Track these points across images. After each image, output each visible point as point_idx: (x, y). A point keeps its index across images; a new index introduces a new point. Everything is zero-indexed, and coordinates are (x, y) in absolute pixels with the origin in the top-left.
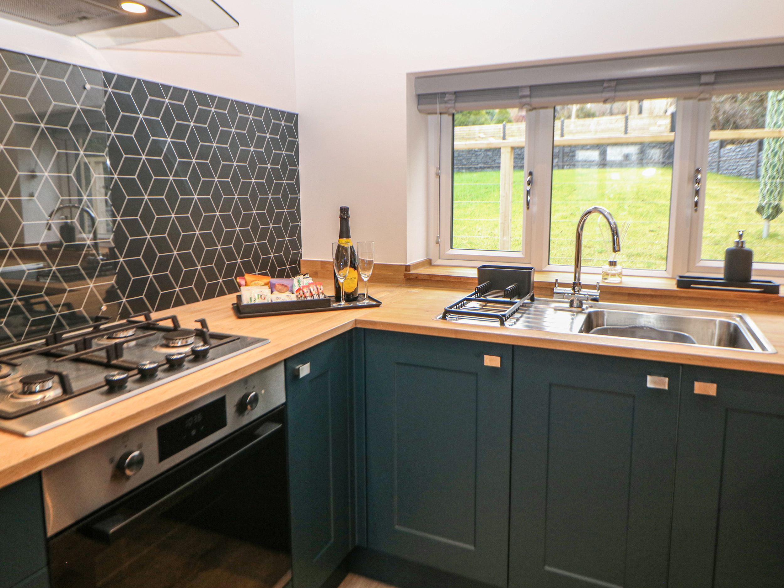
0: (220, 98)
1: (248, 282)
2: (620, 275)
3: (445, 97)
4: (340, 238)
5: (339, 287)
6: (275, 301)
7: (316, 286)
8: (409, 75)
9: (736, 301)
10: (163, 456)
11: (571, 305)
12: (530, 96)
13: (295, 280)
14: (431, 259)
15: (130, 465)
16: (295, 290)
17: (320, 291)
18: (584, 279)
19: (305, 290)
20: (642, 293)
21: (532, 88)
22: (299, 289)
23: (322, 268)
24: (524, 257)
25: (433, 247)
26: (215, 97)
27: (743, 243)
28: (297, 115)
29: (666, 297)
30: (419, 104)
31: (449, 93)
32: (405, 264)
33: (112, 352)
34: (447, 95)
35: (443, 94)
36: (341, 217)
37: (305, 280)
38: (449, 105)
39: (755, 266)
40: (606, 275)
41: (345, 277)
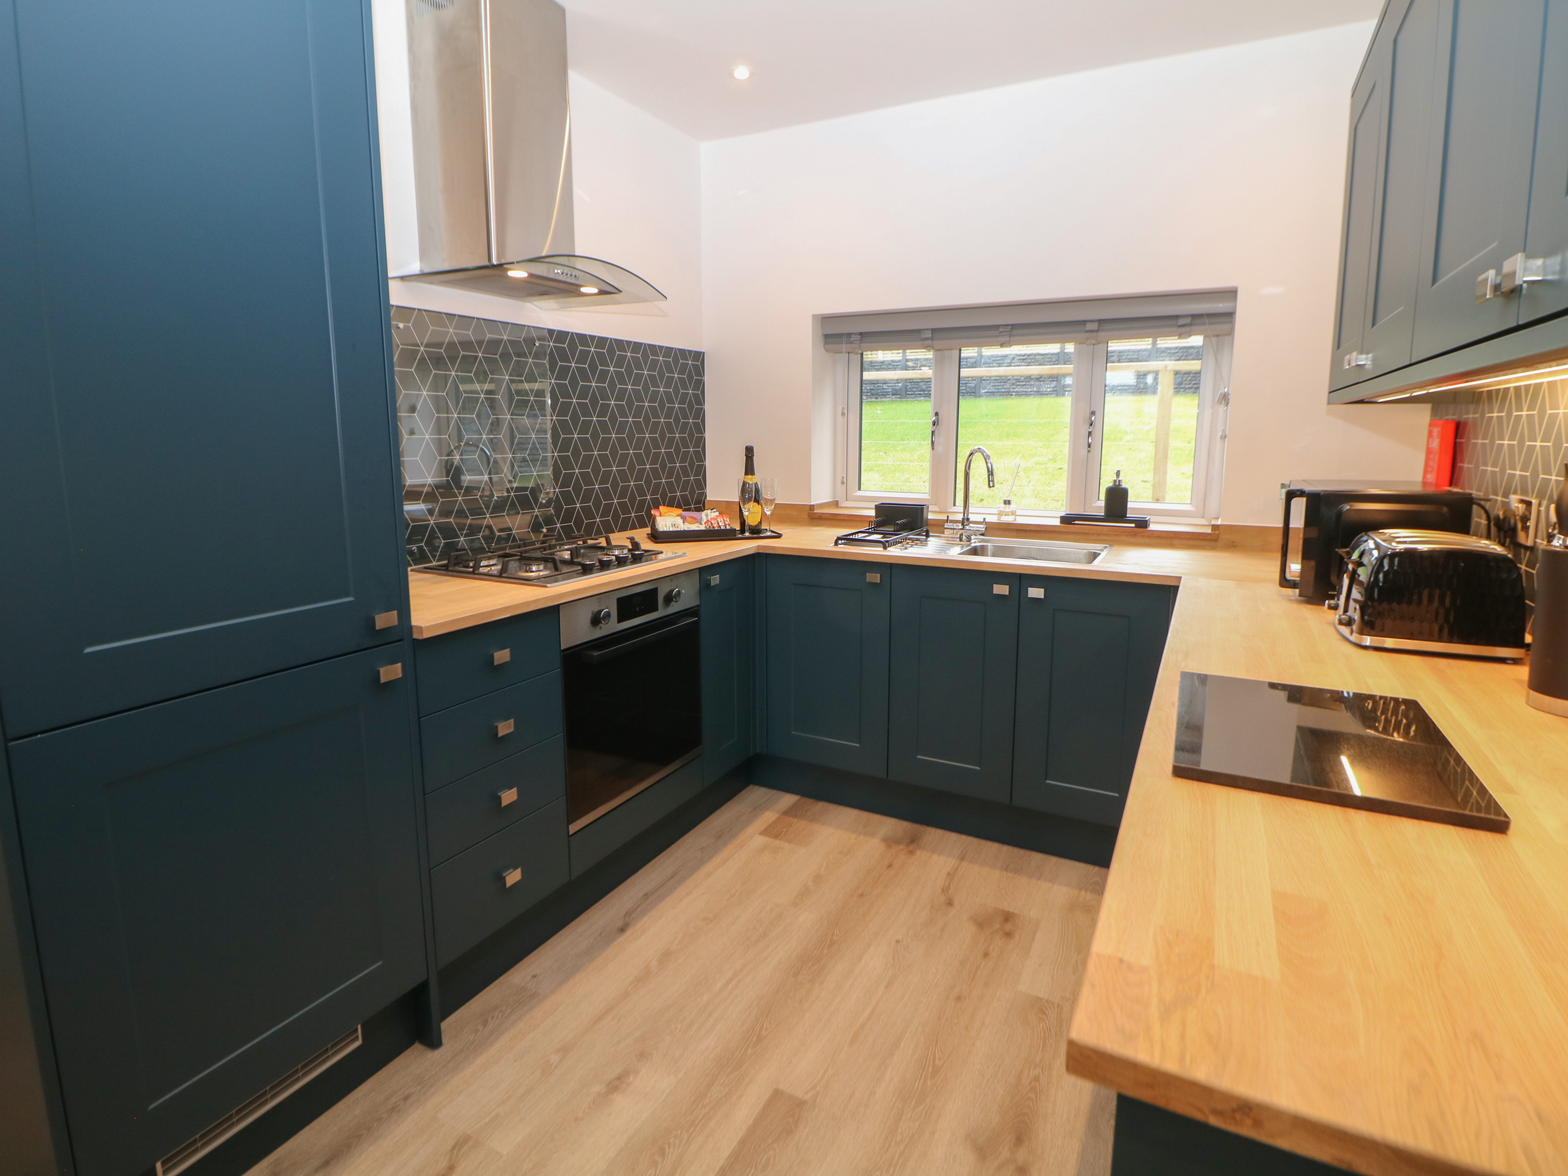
0: (635, 343)
1: (662, 514)
2: (1013, 513)
3: (851, 337)
4: (745, 475)
5: (745, 521)
6: (686, 529)
7: (723, 518)
8: (815, 316)
9: (1109, 535)
10: (620, 621)
11: (961, 540)
12: (932, 339)
13: (704, 514)
14: (838, 501)
15: (604, 618)
16: (703, 522)
17: (727, 523)
18: (972, 518)
19: (713, 522)
20: (1028, 528)
21: (933, 330)
22: (708, 521)
23: (726, 508)
24: (930, 498)
25: (841, 489)
26: (631, 342)
27: (1119, 481)
28: (704, 353)
29: (1050, 532)
30: (826, 343)
31: (855, 334)
32: (809, 504)
33: (574, 552)
34: (853, 336)
35: (849, 335)
36: (746, 455)
37: (712, 514)
38: (855, 346)
39: (1130, 505)
40: (1000, 514)
41: (749, 510)
